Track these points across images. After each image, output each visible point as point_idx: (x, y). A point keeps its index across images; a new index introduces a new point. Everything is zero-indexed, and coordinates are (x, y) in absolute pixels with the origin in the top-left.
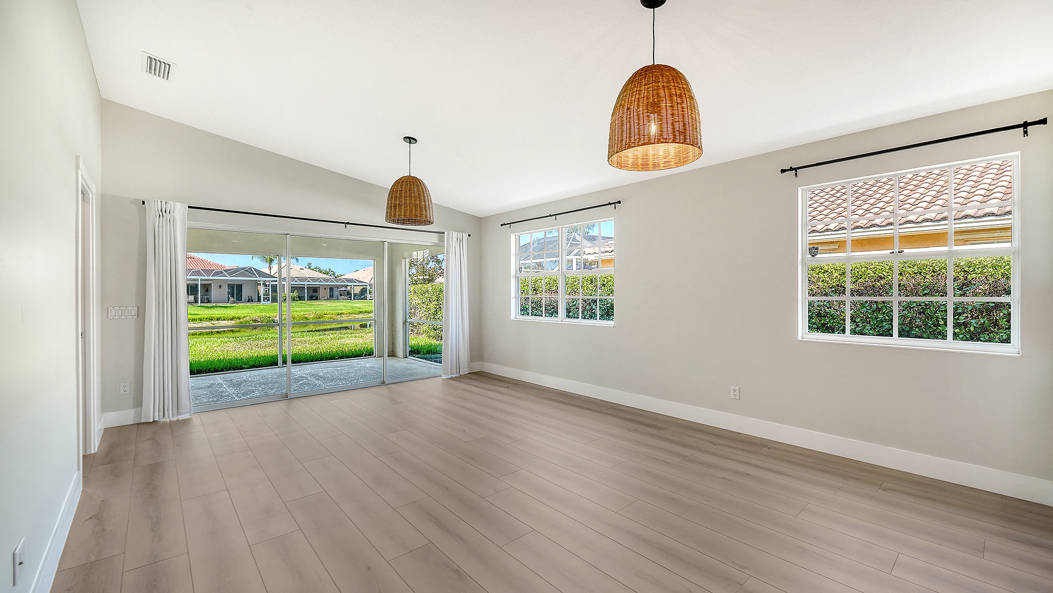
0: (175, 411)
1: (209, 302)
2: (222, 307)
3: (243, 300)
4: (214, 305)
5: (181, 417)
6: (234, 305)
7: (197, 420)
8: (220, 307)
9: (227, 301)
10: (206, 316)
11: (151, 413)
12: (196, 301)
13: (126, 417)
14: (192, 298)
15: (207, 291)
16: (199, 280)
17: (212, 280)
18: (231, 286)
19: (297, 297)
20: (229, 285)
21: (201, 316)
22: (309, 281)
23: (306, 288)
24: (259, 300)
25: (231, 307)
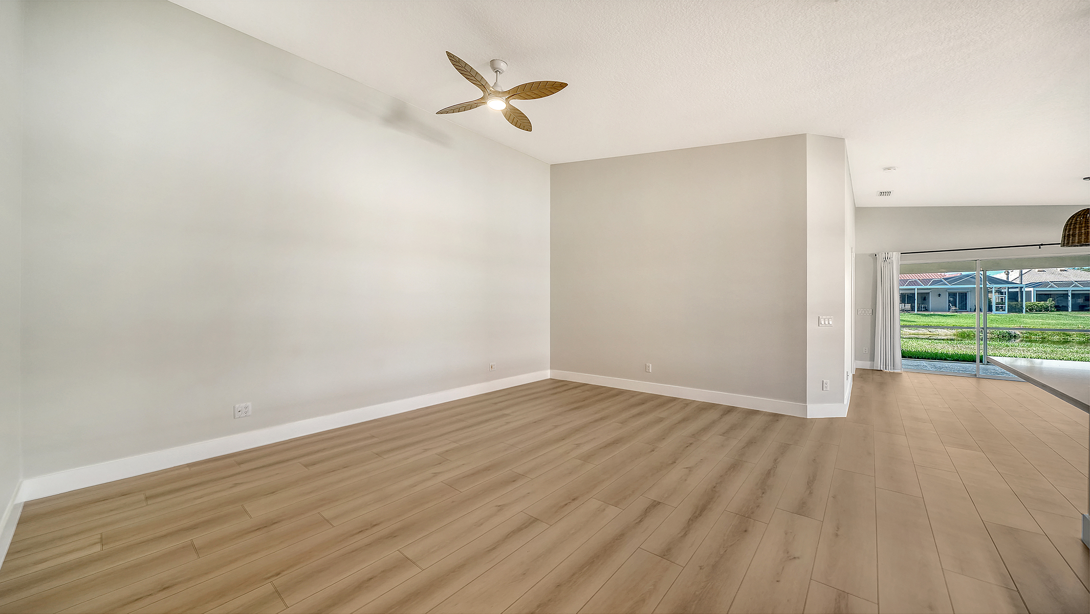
0: (893, 367)
1: (927, 310)
2: (941, 315)
3: (968, 309)
4: (932, 313)
5: (896, 371)
6: (956, 314)
7: (904, 374)
8: (939, 315)
9: (947, 310)
10: (922, 324)
11: (879, 365)
12: (913, 309)
13: (867, 365)
14: (908, 306)
15: (925, 299)
16: (916, 290)
17: (930, 289)
18: (952, 295)
19: (1052, 307)
20: (950, 294)
21: (917, 323)
22: (1075, 286)
23: (1070, 294)
24: (990, 309)
25: (951, 316)
